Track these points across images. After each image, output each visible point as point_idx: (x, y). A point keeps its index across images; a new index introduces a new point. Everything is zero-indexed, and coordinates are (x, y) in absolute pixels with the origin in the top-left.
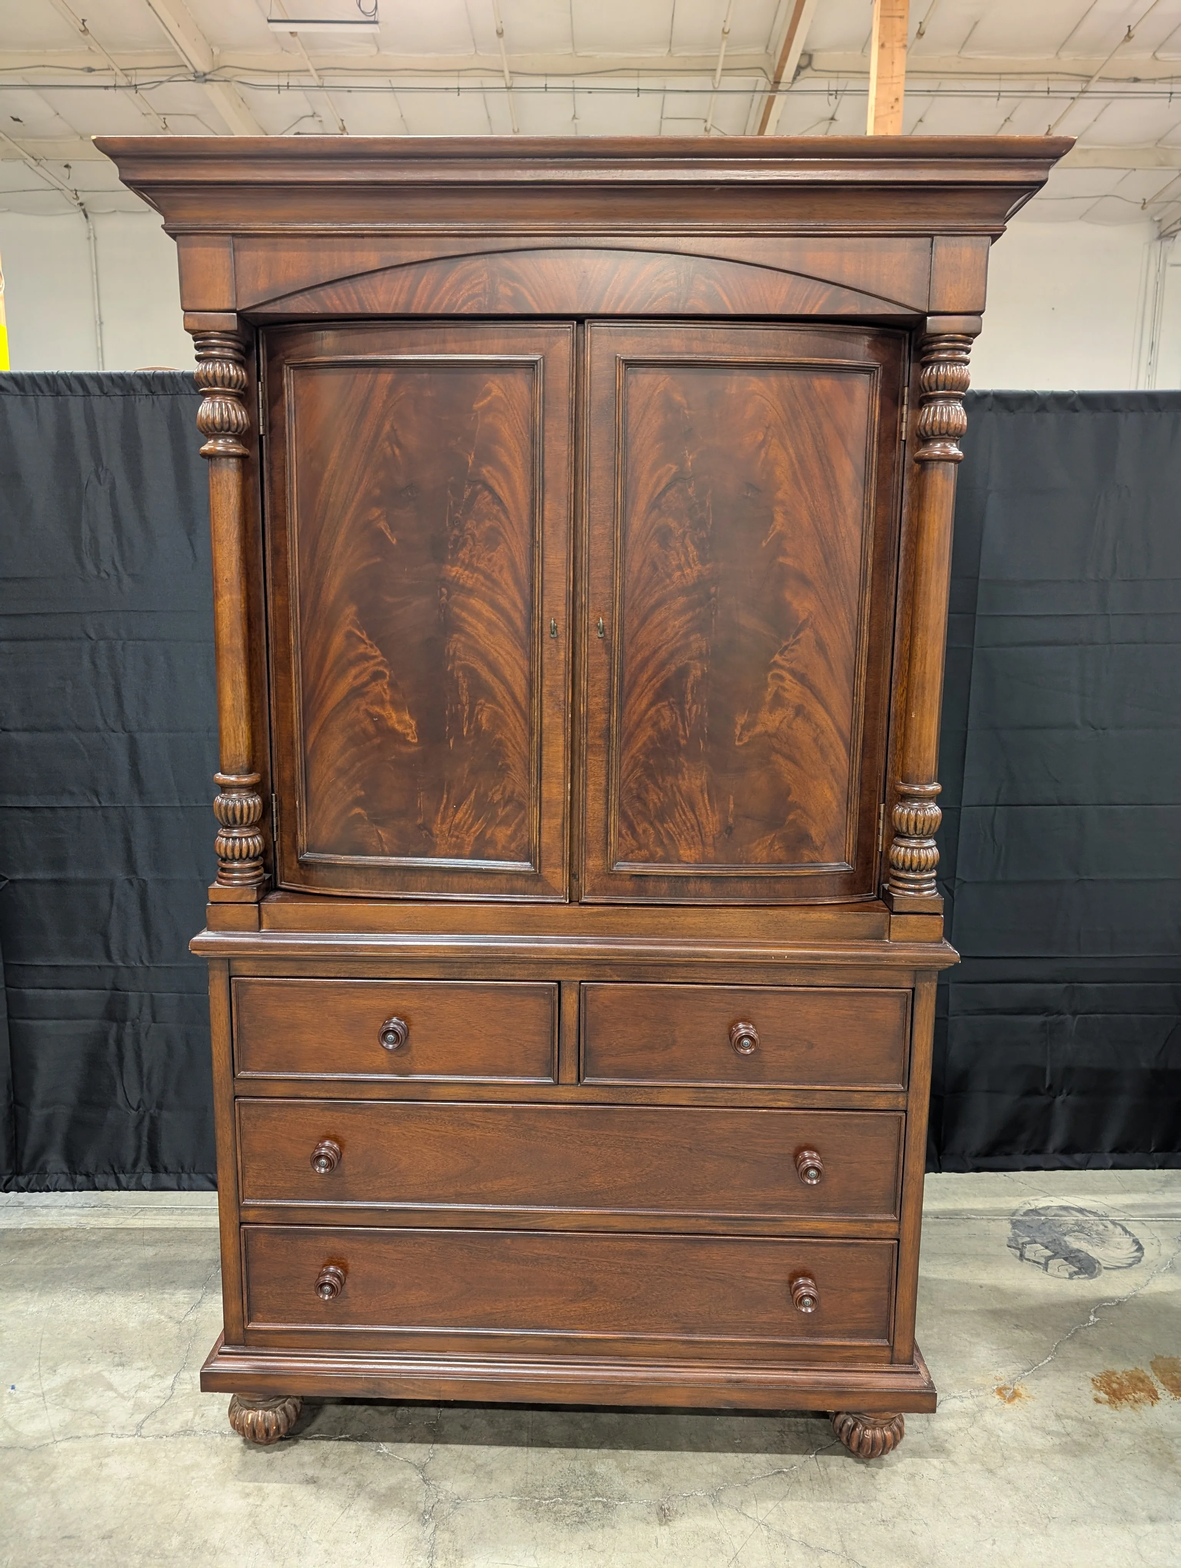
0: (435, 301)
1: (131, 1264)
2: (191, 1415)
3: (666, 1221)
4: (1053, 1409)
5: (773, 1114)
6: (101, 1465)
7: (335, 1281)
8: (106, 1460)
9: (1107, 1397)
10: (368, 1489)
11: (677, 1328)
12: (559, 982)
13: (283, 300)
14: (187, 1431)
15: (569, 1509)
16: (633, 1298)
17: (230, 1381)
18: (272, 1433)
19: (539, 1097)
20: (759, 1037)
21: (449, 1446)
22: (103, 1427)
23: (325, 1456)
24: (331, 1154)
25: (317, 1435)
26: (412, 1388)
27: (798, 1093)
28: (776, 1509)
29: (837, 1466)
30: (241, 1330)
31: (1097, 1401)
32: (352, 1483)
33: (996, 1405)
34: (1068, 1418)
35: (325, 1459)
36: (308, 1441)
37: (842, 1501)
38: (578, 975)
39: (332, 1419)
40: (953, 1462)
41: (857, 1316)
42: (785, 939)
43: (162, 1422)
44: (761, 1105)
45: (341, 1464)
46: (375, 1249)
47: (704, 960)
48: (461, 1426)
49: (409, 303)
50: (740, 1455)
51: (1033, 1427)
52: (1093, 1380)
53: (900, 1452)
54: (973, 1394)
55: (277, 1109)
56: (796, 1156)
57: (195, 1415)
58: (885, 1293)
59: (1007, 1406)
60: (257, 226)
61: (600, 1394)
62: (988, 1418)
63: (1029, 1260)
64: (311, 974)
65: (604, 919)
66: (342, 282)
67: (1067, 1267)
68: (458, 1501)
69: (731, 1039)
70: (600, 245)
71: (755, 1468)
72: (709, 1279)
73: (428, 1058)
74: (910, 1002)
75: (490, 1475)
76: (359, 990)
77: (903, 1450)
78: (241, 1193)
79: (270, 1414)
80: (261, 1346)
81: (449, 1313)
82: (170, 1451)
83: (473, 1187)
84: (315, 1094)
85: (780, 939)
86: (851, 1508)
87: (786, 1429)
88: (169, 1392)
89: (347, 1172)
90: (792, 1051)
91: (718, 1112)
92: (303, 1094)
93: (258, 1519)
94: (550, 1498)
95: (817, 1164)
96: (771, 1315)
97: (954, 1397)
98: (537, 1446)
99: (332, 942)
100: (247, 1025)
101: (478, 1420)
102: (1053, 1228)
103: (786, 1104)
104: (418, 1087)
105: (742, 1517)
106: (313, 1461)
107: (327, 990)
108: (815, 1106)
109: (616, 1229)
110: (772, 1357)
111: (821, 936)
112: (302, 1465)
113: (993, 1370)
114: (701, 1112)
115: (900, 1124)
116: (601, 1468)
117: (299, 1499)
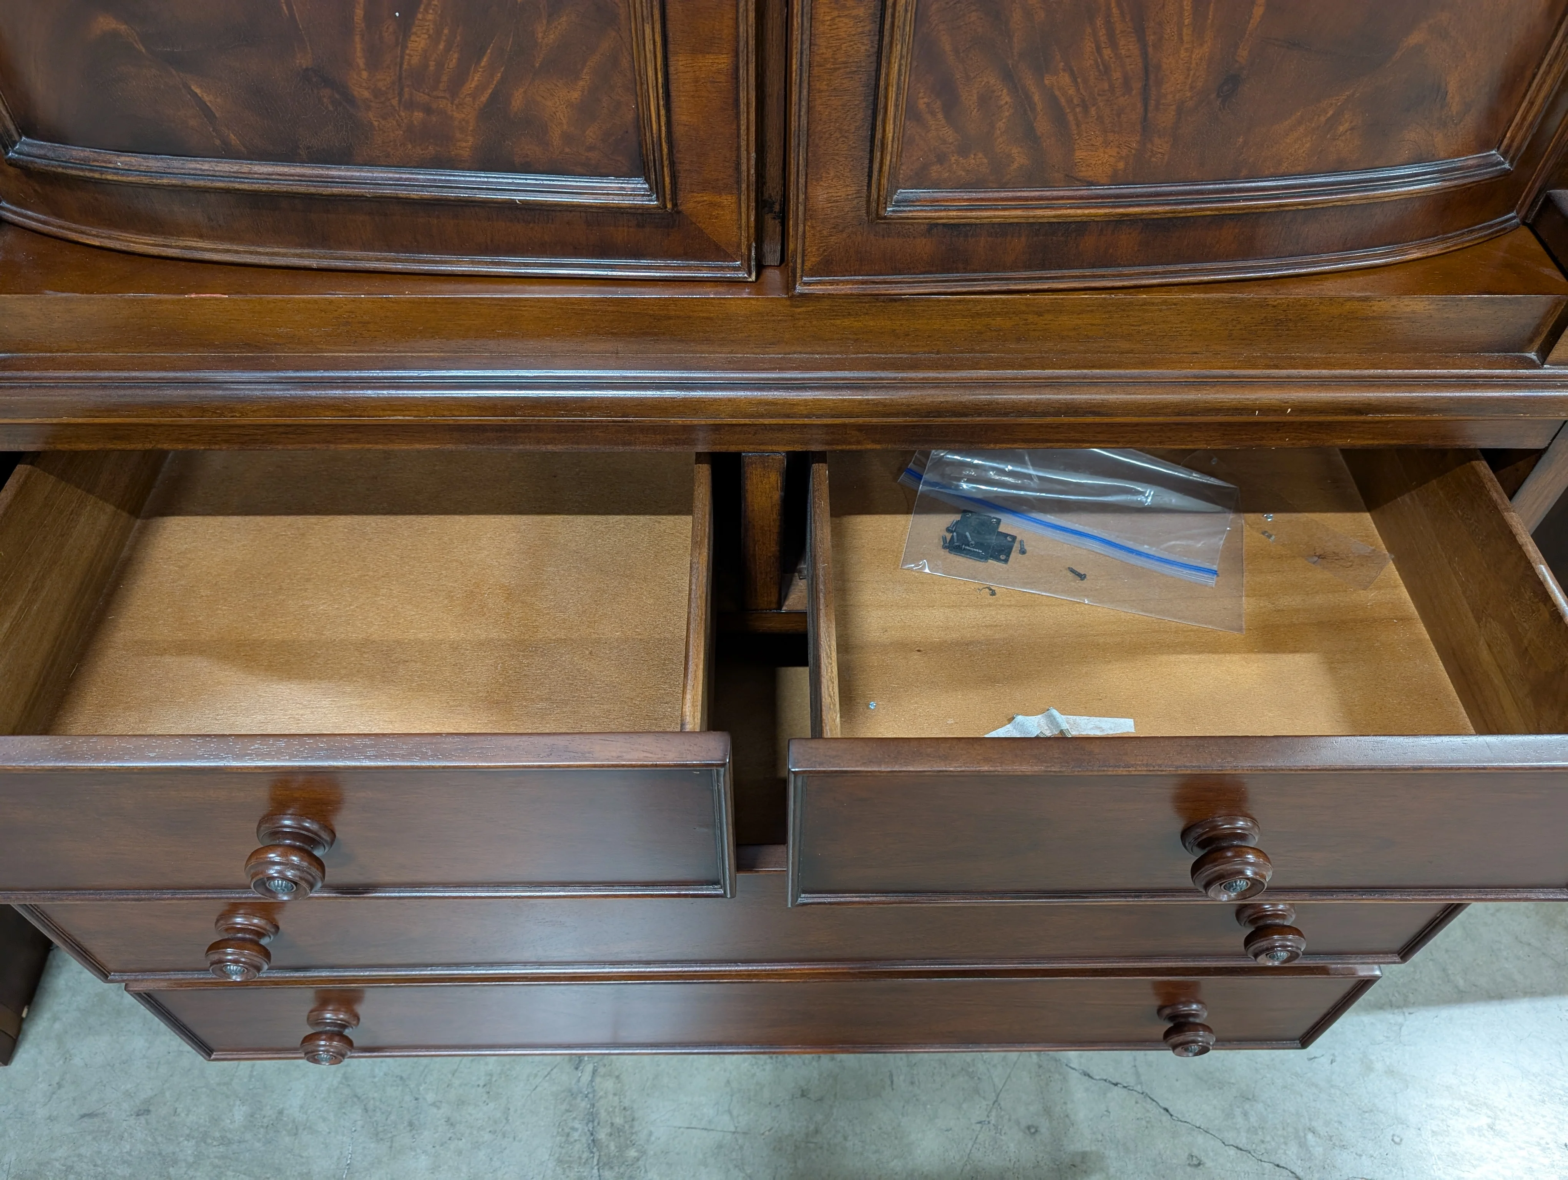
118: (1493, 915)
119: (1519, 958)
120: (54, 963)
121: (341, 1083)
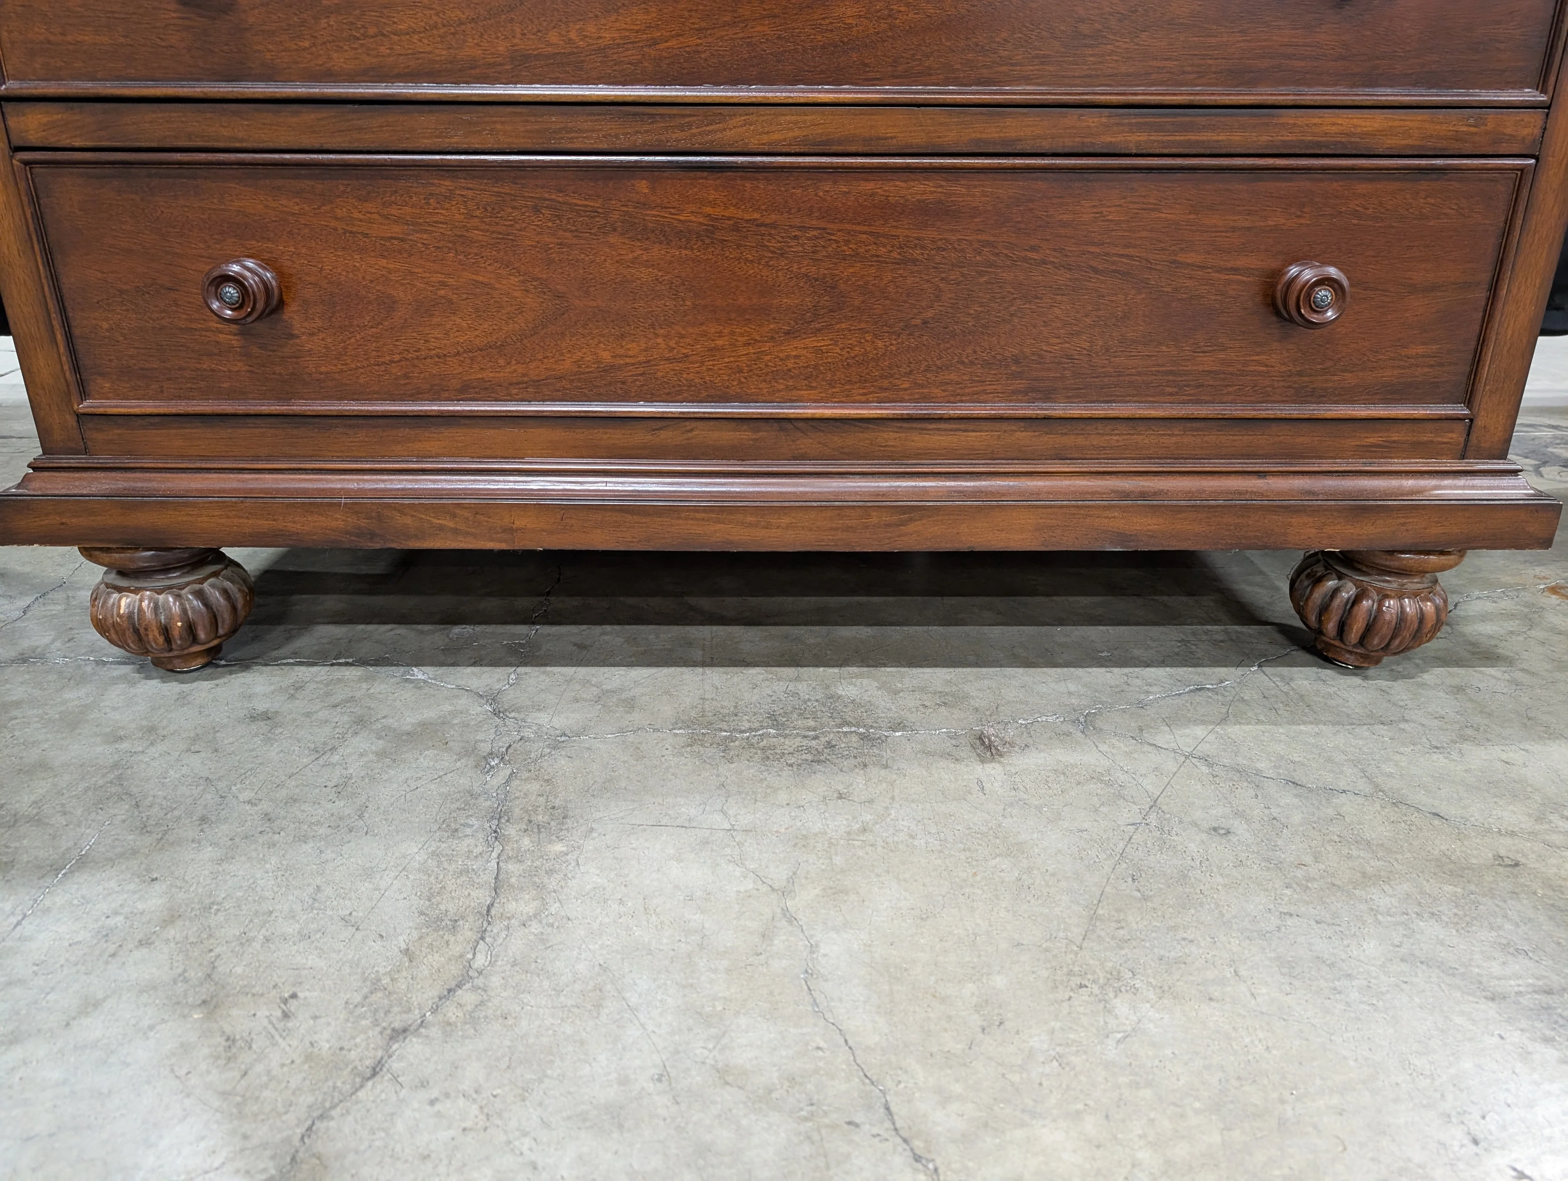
7: (251, 278)
11: (1014, 392)
14: (27, 659)
15: (792, 743)
16: (925, 322)
18: (175, 634)
21: (548, 669)
23: (298, 685)
26: (451, 524)
28: (1212, 736)
30: (69, 418)
32: (346, 719)
33: (1559, 606)
35: (297, 689)
36: (269, 667)
39: (324, 641)
41: (1412, 351)
45: (328, 694)
46: (339, 213)
48: (575, 645)
50: (1116, 670)
54: (1509, 594)
57: (54, 640)
61: (848, 529)
62: (1554, 619)
68: (562, 738)
71: (1150, 685)
72: (1096, 271)
75: (629, 704)
79: (168, 599)
80: (121, 453)
81: (521, 369)
83: (553, 37)
93: (129, 771)
94: (751, 730)
97: (1478, 598)
105: (1146, 748)
106: (273, 693)
112: (247, 696)
113: (1527, 569)
116: (848, 691)
117: (228, 741)
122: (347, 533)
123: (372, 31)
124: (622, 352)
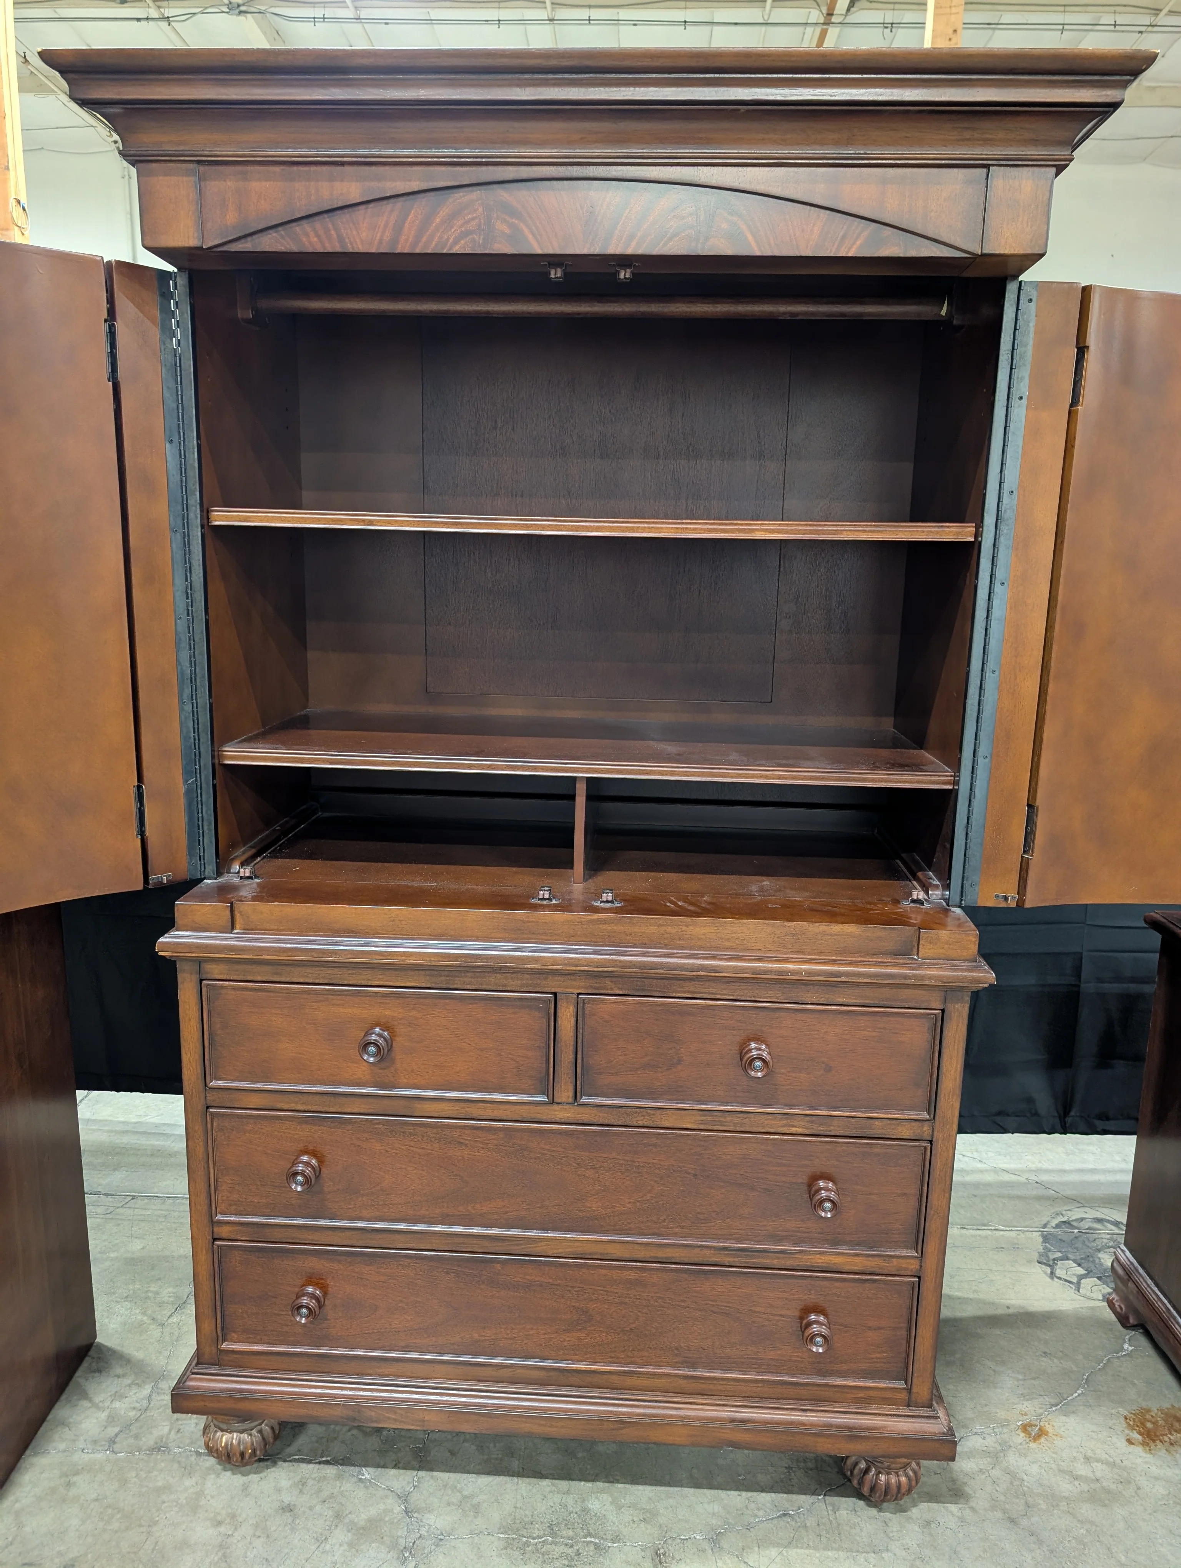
0: (424, 239)
1: (117, 1258)
2: (166, 1430)
3: (668, 1250)
4: (1081, 1450)
5: (787, 1140)
6: (69, 1484)
7: (313, 1303)
8: (75, 1479)
9: (1140, 1438)
10: (347, 1520)
11: (676, 1363)
12: (555, 994)
13: (254, 237)
14: (159, 1448)
15: (558, 1550)
16: (631, 1329)
17: (202, 1403)
18: (247, 1456)
19: (533, 1116)
20: (772, 1059)
21: (435, 1473)
22: (74, 1441)
23: (304, 1481)
24: (308, 1171)
25: (297, 1457)
26: (394, 1417)
27: (814, 1118)
28: (779, 1558)
29: (847, 1509)
30: (214, 1351)
31: (1130, 1442)
32: (331, 1513)
33: (1021, 1444)
34: (1098, 1461)
35: (303, 1485)
36: (287, 1463)
37: (851, 1551)
38: (575, 987)
39: (314, 1439)
40: (972, 1509)
41: (873, 1356)
42: (804, 953)
43: (137, 1437)
44: (772, 1130)
45: (320, 1490)
46: (357, 1270)
47: (713, 974)
48: (449, 1451)
49: (395, 241)
50: (744, 1493)
51: (1060, 1470)
52: (1126, 1418)
53: (915, 1496)
54: (996, 1430)
55: (252, 1121)
56: (810, 1185)
57: (170, 1430)
58: (904, 1333)
59: (1033, 1445)
60: (227, 151)
61: (592, 1430)
62: (1013, 1459)
63: (1060, 1278)
64: (288, 980)
65: (605, 927)
66: (321, 217)
67: (1100, 1287)
68: (441, 1537)
69: (741, 1059)
70: (609, 176)
71: (758, 1509)
72: (713, 1312)
73: (412, 1071)
74: (939, 1025)
75: (476, 1509)
76: (339, 998)
77: (918, 1494)
78: (213, 1208)
79: (245, 1436)
80: (236, 1367)
81: (434, 1339)
82: (141, 1470)
83: (461, 1208)
84: (293, 1106)
85: (798, 953)
86: (861, 1558)
87: (794, 1465)
88: (145, 1403)
89: (326, 1189)
90: (808, 1073)
91: (726, 1137)
92: (279, 1106)
93: (228, 1551)
94: (539, 1537)
95: (832, 1195)
96: (779, 1352)
97: (976, 1434)
98: (528, 1477)
99: (310, 946)
100: (219, 1032)
101: (466, 1444)
102: (1087, 1242)
103: (800, 1130)
104: (402, 1102)
105: (743, 1565)
106: (291, 1487)
107: (305, 996)
108: (832, 1134)
109: (614, 1257)
110: (780, 1396)
111: (843, 951)
112: (278, 1490)
113: (1019, 1404)
114: (708, 1136)
115: (925, 1155)
116: (594, 1505)
117: (273, 1529)
118: (1150, 1514)
119: (1171, 1545)
120: (24, 1465)
121: (221, 1559)
122: (342, 1418)
123: (381, 1203)
124: (483, 1334)
